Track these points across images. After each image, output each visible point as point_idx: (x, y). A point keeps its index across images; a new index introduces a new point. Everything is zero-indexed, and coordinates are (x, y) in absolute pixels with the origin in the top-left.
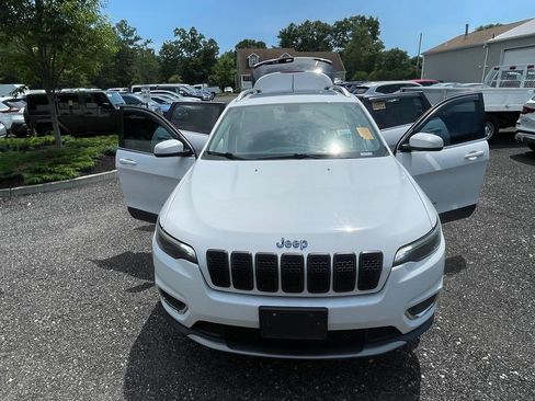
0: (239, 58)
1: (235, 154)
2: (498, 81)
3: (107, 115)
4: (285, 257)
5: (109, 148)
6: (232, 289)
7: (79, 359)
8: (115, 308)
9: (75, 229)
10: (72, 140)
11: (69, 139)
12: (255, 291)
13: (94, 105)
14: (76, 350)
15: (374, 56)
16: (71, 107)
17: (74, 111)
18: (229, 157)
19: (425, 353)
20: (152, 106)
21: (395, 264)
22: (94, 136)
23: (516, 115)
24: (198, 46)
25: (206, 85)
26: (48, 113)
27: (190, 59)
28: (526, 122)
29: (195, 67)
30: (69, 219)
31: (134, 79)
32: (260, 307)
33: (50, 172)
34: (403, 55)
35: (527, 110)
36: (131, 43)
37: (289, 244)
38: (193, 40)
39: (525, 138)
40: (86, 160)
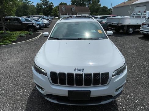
0: (59, 8)
1: (59, 38)
2: (135, 16)
3: (20, 25)
4: (77, 74)
5: (21, 35)
6: (59, 84)
7: (10, 104)
8: (22, 86)
9: (10, 60)
10: (10, 32)
11: (9, 32)
12: (67, 85)
13: (16, 22)
14: (9, 101)
15: (98, 8)
16: (9, 22)
17: (10, 23)
18: (57, 39)
19: (118, 100)
20: (34, 22)
21: (113, 76)
22: (16, 31)
23: (140, 26)
24: (47, 4)
25: (50, 16)
26: (1, 24)
27: (45, 8)
28: (143, 28)
29: (47, 10)
30: (8, 57)
31: (29, 14)
32: (68, 90)
33: (3, 42)
34: (107, 8)
35: (144, 24)
36: (28, 3)
37: (78, 70)
38: (46, 2)
39: (142, 33)
40: (13, 38)
